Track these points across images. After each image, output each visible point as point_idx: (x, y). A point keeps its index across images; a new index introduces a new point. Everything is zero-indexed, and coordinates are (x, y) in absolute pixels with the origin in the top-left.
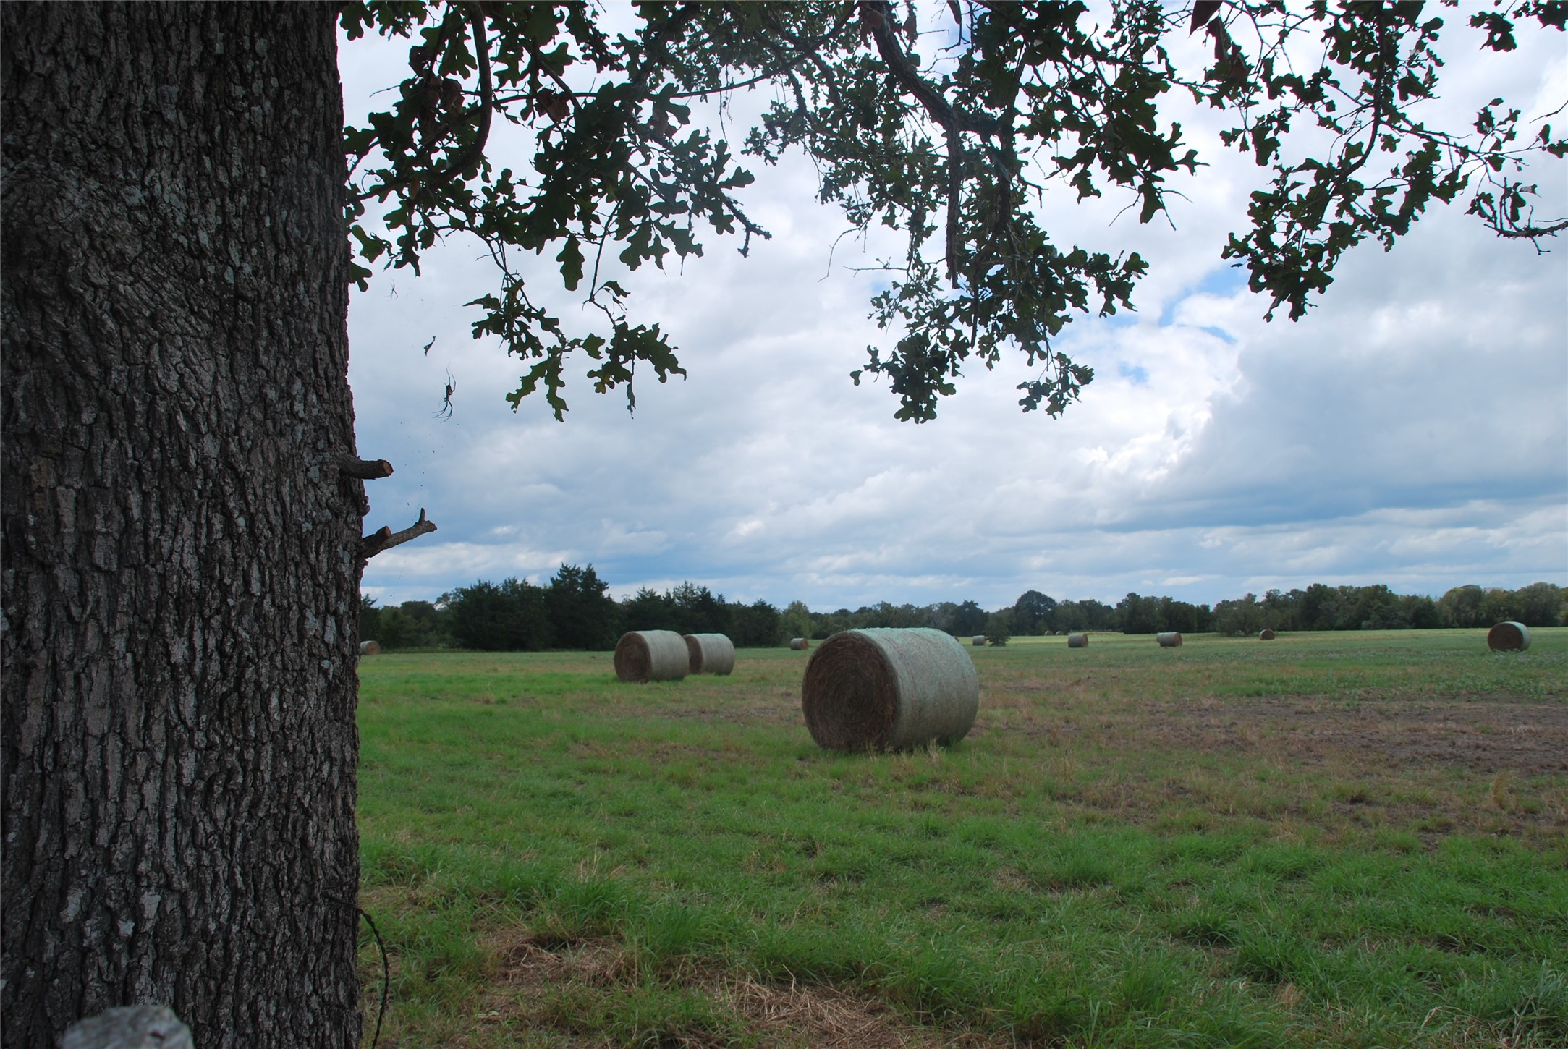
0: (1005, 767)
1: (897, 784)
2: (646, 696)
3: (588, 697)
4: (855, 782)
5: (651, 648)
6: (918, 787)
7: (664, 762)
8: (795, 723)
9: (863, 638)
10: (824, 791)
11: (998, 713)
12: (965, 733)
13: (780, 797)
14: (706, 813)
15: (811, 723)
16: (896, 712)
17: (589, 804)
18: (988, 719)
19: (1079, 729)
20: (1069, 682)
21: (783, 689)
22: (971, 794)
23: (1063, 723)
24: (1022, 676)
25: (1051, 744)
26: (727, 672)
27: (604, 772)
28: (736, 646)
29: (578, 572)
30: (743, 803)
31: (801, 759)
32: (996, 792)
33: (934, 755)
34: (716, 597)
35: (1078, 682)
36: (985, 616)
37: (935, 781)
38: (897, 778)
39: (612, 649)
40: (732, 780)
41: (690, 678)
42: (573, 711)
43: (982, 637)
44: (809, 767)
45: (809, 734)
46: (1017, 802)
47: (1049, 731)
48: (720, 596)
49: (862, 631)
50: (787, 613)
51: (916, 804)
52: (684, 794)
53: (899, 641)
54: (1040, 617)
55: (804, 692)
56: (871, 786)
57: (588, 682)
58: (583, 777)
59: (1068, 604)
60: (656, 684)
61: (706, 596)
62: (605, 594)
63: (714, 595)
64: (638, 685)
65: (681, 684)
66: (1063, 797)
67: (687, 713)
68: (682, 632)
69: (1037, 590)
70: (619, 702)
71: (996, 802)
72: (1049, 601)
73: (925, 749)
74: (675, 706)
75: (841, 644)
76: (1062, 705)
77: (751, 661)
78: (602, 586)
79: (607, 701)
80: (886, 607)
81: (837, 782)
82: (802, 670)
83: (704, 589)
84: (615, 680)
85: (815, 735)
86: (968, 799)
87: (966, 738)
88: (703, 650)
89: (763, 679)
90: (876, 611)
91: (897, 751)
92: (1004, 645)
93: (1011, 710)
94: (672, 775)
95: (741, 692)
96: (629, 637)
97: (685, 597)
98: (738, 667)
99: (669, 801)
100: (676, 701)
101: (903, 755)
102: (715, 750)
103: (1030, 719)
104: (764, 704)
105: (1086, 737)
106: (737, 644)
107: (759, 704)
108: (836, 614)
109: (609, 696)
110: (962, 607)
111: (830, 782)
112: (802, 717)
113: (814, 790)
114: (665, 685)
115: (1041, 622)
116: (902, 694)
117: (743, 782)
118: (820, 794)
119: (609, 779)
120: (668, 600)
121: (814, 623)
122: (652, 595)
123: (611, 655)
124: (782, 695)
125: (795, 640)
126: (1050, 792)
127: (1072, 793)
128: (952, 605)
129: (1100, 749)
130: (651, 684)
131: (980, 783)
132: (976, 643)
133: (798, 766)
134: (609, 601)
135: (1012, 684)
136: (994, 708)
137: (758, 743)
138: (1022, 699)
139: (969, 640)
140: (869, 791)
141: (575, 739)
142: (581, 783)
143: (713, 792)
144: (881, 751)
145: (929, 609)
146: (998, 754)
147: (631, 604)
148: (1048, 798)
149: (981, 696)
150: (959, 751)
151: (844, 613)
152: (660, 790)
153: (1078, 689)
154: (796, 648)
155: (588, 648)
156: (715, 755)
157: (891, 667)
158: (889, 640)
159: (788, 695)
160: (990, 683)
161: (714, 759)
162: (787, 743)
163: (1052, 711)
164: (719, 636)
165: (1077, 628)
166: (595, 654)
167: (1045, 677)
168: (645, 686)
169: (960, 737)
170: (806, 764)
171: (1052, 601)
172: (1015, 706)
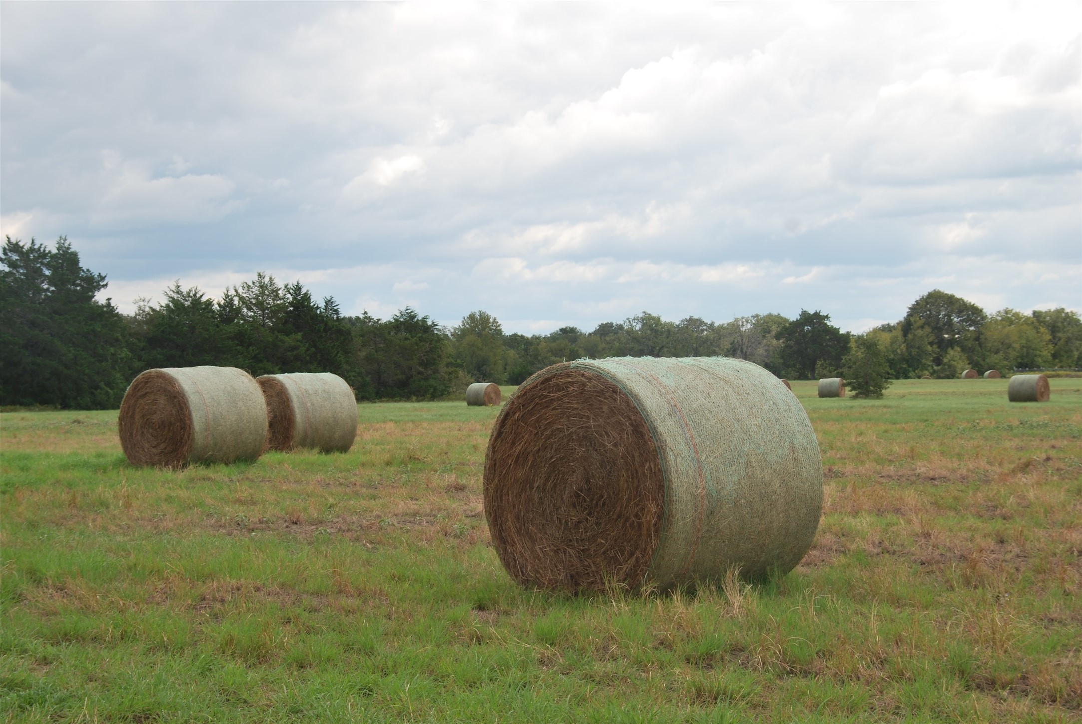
0: (874, 625)
1: (665, 655)
2: (184, 494)
3: (65, 497)
4: (583, 651)
5: (194, 401)
6: (707, 661)
7: (216, 617)
8: (472, 542)
9: (600, 377)
10: (523, 666)
11: (864, 523)
12: (796, 559)
13: (440, 678)
14: (295, 711)
15: (501, 540)
16: (663, 517)
17: (62, 700)
18: (844, 534)
19: (1024, 556)
20: (1007, 467)
21: (450, 478)
22: (806, 673)
23: (991, 543)
24: (913, 455)
25: (967, 582)
26: (344, 448)
27: (94, 639)
28: (360, 398)
29: (43, 255)
30: (367, 691)
31: (481, 608)
32: (855, 670)
33: (737, 600)
34: (322, 304)
35: (1026, 467)
36: (842, 341)
37: (736, 649)
38: (664, 643)
39: (115, 407)
40: (348, 648)
41: (270, 458)
42: (33, 525)
43: (837, 380)
44: (496, 623)
45: (497, 562)
46: (895, 691)
47: (963, 558)
48: (329, 302)
49: (598, 363)
50: (462, 334)
51: (699, 693)
52: (252, 675)
53: (669, 382)
54: (951, 343)
55: (488, 480)
56: (614, 658)
57: (65, 468)
58: (51, 650)
59: (1009, 318)
60: (202, 471)
61: (301, 302)
62: (100, 297)
63: (318, 300)
64: (168, 474)
65: (253, 472)
66: (990, 684)
67: (264, 525)
68: (254, 374)
69: (948, 291)
70: (127, 505)
71: (855, 689)
72: (972, 313)
73: (720, 589)
74: (240, 512)
75: (558, 388)
76: (992, 509)
77: (390, 426)
78: (94, 283)
79: (105, 504)
80: (651, 323)
81: (549, 651)
82: (483, 441)
83: (298, 288)
84: (119, 464)
85: (509, 563)
86: (801, 683)
87: (799, 569)
88: (295, 404)
89: (413, 459)
90: (630, 332)
91: (665, 592)
92: (879, 396)
93: (890, 517)
94: (230, 641)
95: (370, 485)
96: (148, 380)
97: (260, 305)
98: (365, 438)
99: (223, 691)
100: (239, 501)
101: (676, 598)
102: (317, 594)
103: (927, 535)
104: (413, 506)
105: (1038, 571)
106: (362, 395)
107: (402, 506)
108: (554, 337)
109: (109, 495)
110: (798, 324)
111: (537, 650)
112: (485, 531)
113: (504, 666)
114: (221, 473)
115: (954, 354)
116: (675, 483)
117: (370, 652)
118: (515, 674)
119: (104, 653)
120: (229, 311)
121: (512, 353)
122: (196, 301)
123: (112, 417)
124: (448, 489)
125: (475, 387)
126: (962, 672)
127: (1009, 676)
128: (779, 320)
129: (1066, 594)
130: (192, 471)
131: (824, 654)
132: (825, 394)
133: (475, 621)
134: (108, 312)
135: (891, 469)
136: (855, 513)
137: (399, 579)
138: (911, 496)
139: (811, 388)
140: (610, 666)
141: (36, 578)
142: (46, 661)
143: (309, 672)
144: (633, 591)
145: (734, 327)
146: (862, 599)
147: (154, 318)
148: (957, 685)
149: (830, 490)
150: (781, 593)
151: (568, 333)
152: (205, 671)
153: (1023, 479)
154: (476, 401)
155: (66, 406)
156: (315, 602)
157: (654, 430)
158: (651, 380)
159: (460, 488)
160: (849, 468)
161: (313, 610)
162: (456, 578)
163: (971, 521)
164: (329, 378)
165: (1025, 365)
166: (82, 415)
167: (959, 456)
168: (181, 476)
169: (787, 567)
170: (492, 616)
171: (976, 311)
172: (897, 511)
